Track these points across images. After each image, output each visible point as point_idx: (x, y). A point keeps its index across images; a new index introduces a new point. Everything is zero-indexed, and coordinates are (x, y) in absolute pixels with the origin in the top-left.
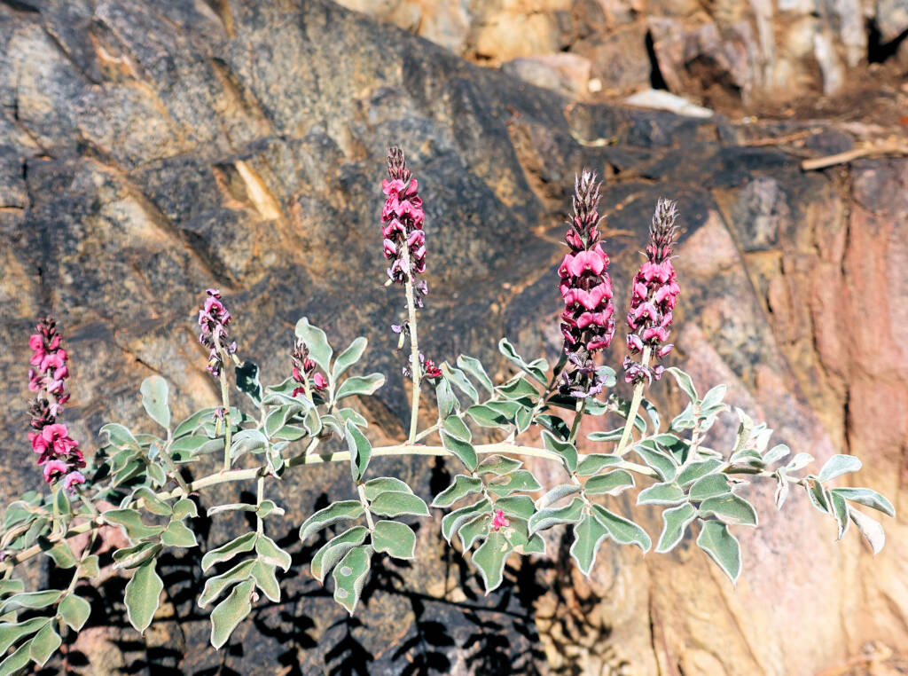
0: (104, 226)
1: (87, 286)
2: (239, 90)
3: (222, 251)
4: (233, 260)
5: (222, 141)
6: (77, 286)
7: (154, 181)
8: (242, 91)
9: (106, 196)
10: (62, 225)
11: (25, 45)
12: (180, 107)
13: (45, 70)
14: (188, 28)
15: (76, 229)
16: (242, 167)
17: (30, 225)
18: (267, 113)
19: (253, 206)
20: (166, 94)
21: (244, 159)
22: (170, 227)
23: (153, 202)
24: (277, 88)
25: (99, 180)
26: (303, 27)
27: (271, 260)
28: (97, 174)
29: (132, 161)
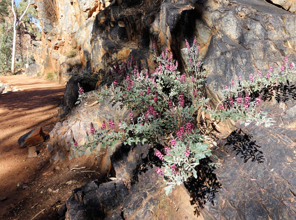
0: (270, 48)
1: (269, 56)
2: (285, 31)
3: (285, 52)
4: (286, 53)
5: (283, 38)
6: (268, 55)
7: (276, 43)
8: (286, 30)
9: (271, 45)
10: (266, 48)
11: (258, 26)
12: (278, 33)
13: (260, 29)
14: (279, 22)
15: (268, 49)
16: (288, 41)
17: (263, 48)
18: (289, 34)
19: (288, 46)
20: (277, 32)
21: (288, 40)
22: (277, 49)
23: (276, 46)
24: (291, 30)
25: (270, 43)
26: (294, 21)
27: (290, 53)
28: (270, 42)
29: (273, 40)
